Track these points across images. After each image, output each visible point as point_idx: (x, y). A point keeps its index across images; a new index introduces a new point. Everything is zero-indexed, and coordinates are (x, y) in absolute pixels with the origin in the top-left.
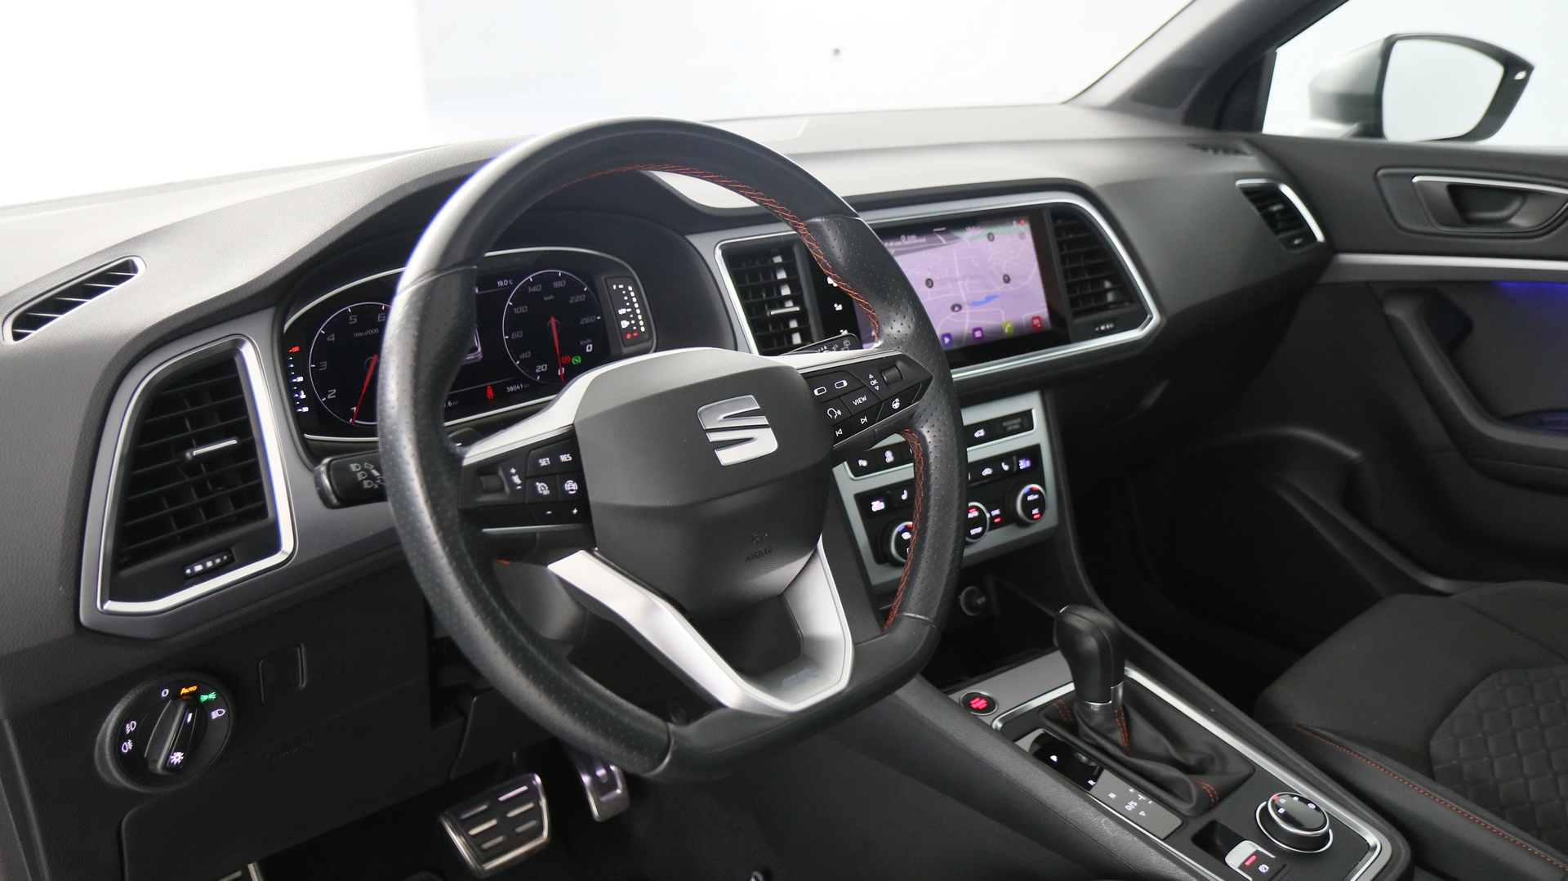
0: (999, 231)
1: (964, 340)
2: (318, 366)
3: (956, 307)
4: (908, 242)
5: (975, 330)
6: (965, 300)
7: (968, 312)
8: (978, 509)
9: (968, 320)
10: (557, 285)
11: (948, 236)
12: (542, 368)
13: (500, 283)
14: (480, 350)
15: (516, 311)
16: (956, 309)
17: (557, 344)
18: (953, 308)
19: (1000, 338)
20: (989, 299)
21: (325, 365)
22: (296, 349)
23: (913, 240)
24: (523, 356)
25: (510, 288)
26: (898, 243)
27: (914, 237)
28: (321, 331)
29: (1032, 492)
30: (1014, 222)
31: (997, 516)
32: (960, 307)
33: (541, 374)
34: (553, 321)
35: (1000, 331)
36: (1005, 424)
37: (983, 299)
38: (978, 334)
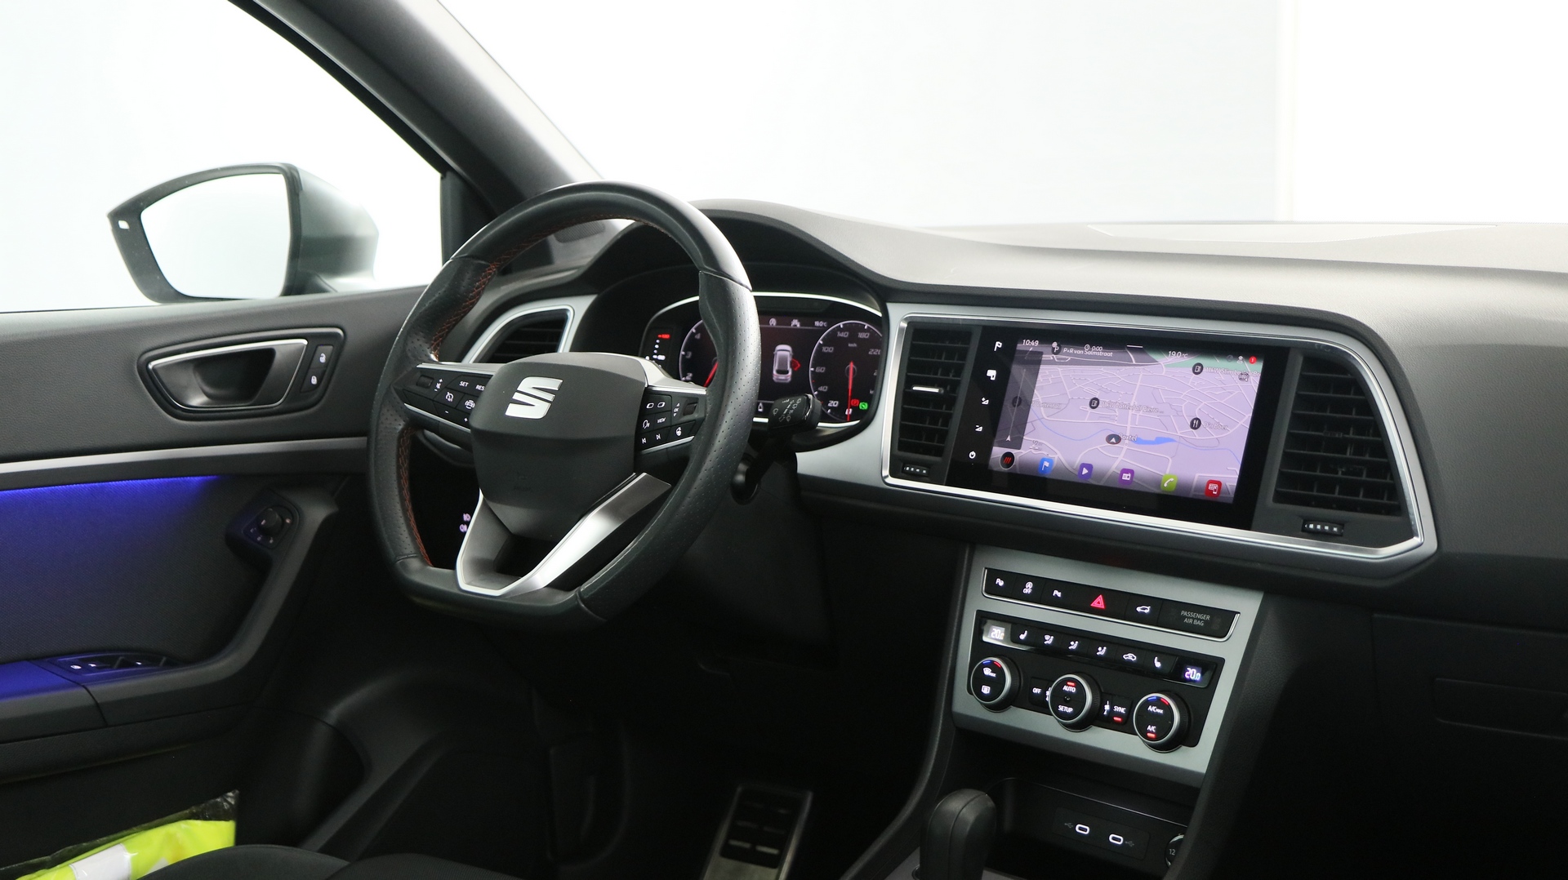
0: (1215, 367)
1: (1107, 477)
2: (686, 354)
3: (1115, 439)
4: (1090, 353)
5: (1125, 471)
6: (1128, 435)
7: (1125, 447)
8: (1078, 685)
9: (1121, 457)
10: (862, 335)
11: (1141, 356)
12: (834, 404)
13: (817, 323)
14: (790, 373)
15: (824, 349)
16: (1113, 440)
17: (850, 387)
18: (1109, 438)
19: (1157, 491)
20: (1160, 441)
21: (690, 355)
22: (666, 336)
23: (1098, 351)
24: (821, 389)
25: (824, 329)
26: (1080, 352)
27: (1100, 348)
28: (693, 330)
29: (1159, 703)
30: (1241, 358)
31: (1119, 714)
32: (1118, 439)
33: (832, 408)
34: (851, 366)
35: (1158, 483)
36: (1184, 613)
37: (1153, 439)
38: (1126, 477)
